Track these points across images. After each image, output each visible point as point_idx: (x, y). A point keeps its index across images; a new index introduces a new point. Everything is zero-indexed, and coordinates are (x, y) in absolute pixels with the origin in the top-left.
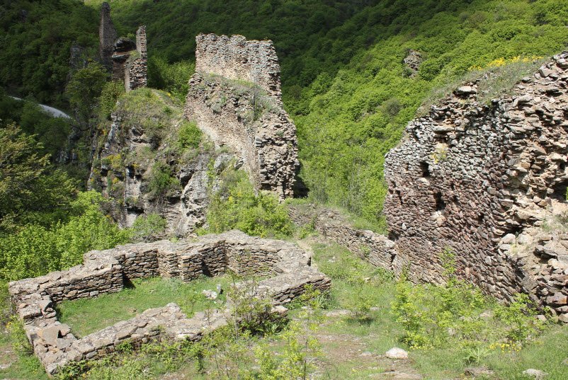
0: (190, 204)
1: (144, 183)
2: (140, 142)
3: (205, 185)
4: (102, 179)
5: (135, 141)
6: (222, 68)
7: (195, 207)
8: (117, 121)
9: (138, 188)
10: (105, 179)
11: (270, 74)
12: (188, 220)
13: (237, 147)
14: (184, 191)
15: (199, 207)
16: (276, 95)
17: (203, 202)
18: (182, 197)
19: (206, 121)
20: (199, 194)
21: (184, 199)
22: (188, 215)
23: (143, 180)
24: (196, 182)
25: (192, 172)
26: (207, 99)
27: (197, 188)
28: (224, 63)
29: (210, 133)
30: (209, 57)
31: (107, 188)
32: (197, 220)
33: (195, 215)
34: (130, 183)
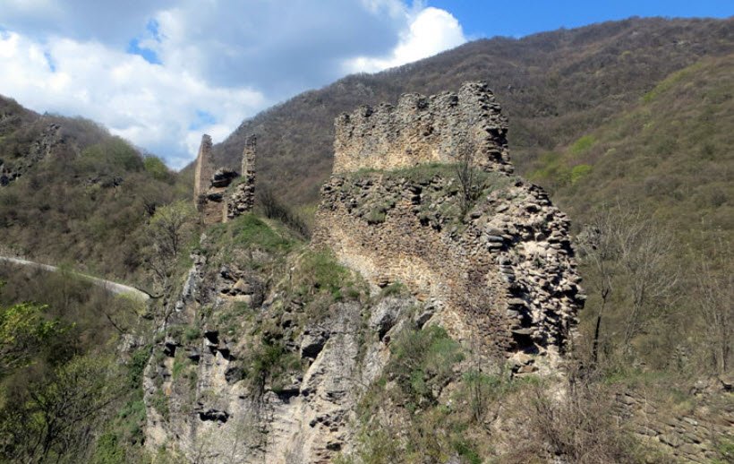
0: (319, 401)
1: (233, 364)
2: (234, 294)
3: (350, 362)
4: (166, 363)
5: (225, 291)
6: (383, 156)
7: (330, 408)
8: (199, 263)
9: (222, 375)
10: (170, 362)
11: (488, 130)
12: (313, 437)
13: (418, 282)
14: (307, 376)
15: (334, 408)
16: (503, 170)
17: (344, 399)
18: (303, 387)
19: (351, 245)
20: (337, 381)
21: (305, 393)
22: (313, 425)
23: (232, 359)
24: (332, 355)
25: (326, 336)
26: (354, 206)
27: (335, 369)
28: (385, 146)
29: (361, 265)
30: (357, 146)
31: (172, 379)
32: (331, 437)
33: (327, 424)
34: (208, 366)
